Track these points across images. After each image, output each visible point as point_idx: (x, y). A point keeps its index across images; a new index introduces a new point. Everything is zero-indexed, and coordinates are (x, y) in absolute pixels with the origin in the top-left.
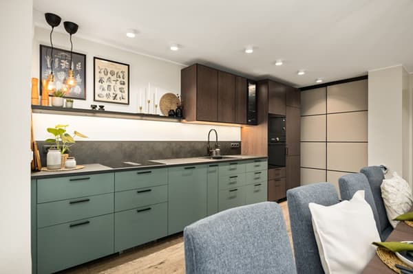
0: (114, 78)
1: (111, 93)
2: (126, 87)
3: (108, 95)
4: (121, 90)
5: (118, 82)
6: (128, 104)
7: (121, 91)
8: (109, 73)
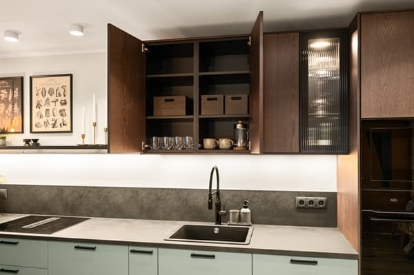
0: (53, 98)
1: (50, 120)
2: (67, 107)
3: (46, 123)
4: (62, 113)
5: (58, 103)
6: (71, 131)
7: (62, 115)
8: (47, 93)
